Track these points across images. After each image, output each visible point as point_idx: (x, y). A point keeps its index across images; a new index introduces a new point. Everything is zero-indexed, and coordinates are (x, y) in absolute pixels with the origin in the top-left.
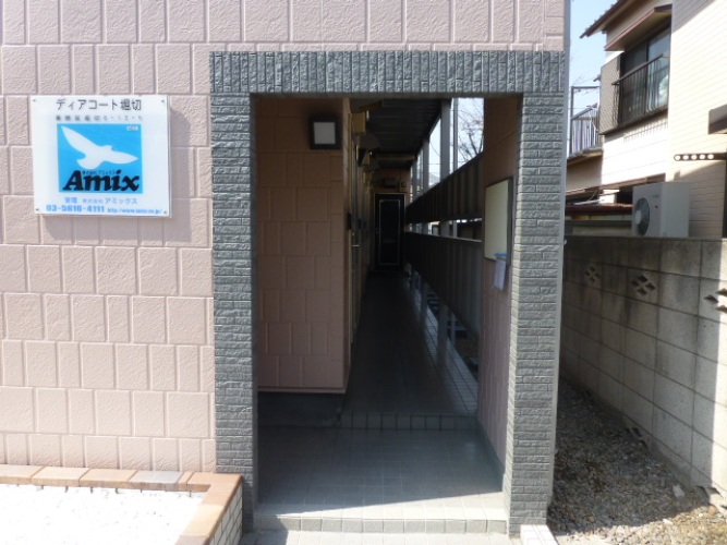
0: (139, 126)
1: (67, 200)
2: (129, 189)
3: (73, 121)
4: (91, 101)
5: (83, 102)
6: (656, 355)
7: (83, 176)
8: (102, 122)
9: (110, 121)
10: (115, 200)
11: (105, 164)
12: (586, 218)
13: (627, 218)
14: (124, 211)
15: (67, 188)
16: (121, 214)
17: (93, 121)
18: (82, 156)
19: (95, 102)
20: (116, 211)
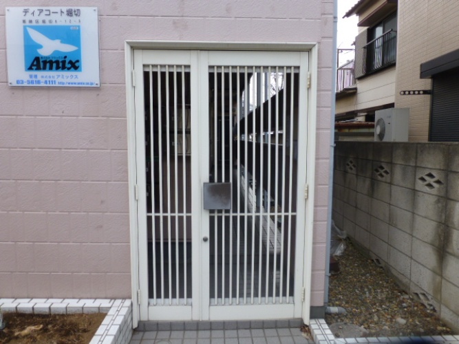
0: (79, 27)
1: (31, 76)
2: (72, 69)
3: (34, 24)
4: (46, 10)
5: (41, 11)
6: (390, 214)
7: (41, 60)
8: (54, 24)
9: (59, 24)
10: (63, 76)
11: (56, 52)
12: (347, 131)
13: (371, 130)
14: (69, 83)
15: (30, 68)
16: (68, 85)
17: (48, 24)
18: (40, 47)
19: (49, 11)
20: (63, 83)
